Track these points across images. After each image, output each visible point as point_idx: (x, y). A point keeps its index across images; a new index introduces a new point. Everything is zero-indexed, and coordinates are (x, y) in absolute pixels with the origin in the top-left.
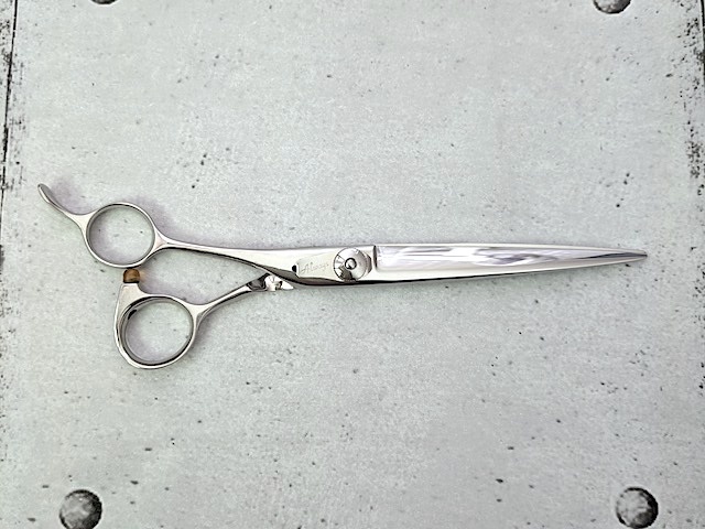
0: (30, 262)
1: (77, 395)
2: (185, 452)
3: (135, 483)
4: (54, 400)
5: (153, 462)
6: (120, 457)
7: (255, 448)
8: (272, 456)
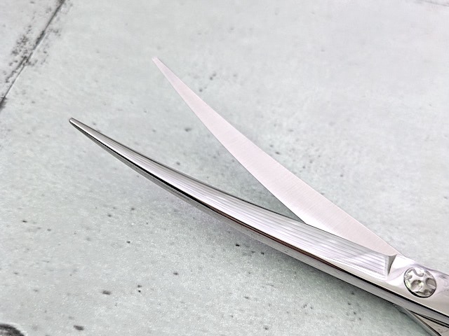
0: (29, 112)
1: (37, 226)
2: (152, 303)
3: (80, 328)
4: (8, 226)
5: (109, 308)
6: (68, 294)
7: (241, 310)
8: (261, 322)
